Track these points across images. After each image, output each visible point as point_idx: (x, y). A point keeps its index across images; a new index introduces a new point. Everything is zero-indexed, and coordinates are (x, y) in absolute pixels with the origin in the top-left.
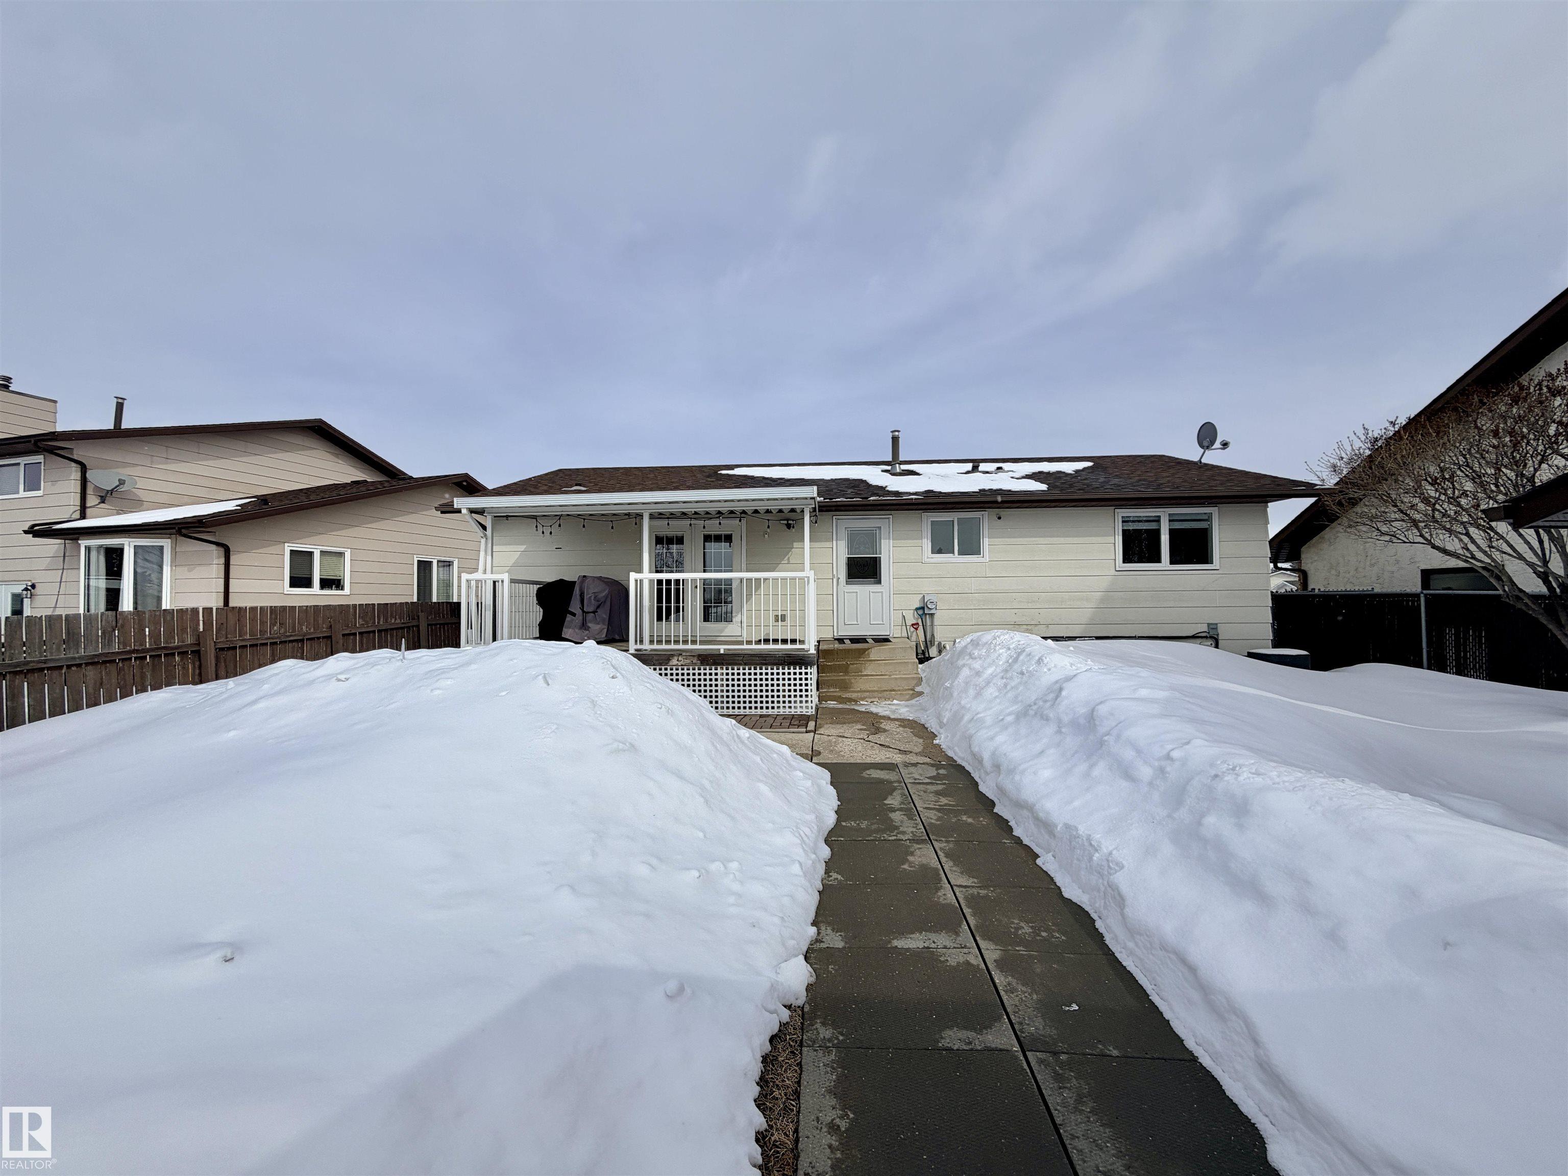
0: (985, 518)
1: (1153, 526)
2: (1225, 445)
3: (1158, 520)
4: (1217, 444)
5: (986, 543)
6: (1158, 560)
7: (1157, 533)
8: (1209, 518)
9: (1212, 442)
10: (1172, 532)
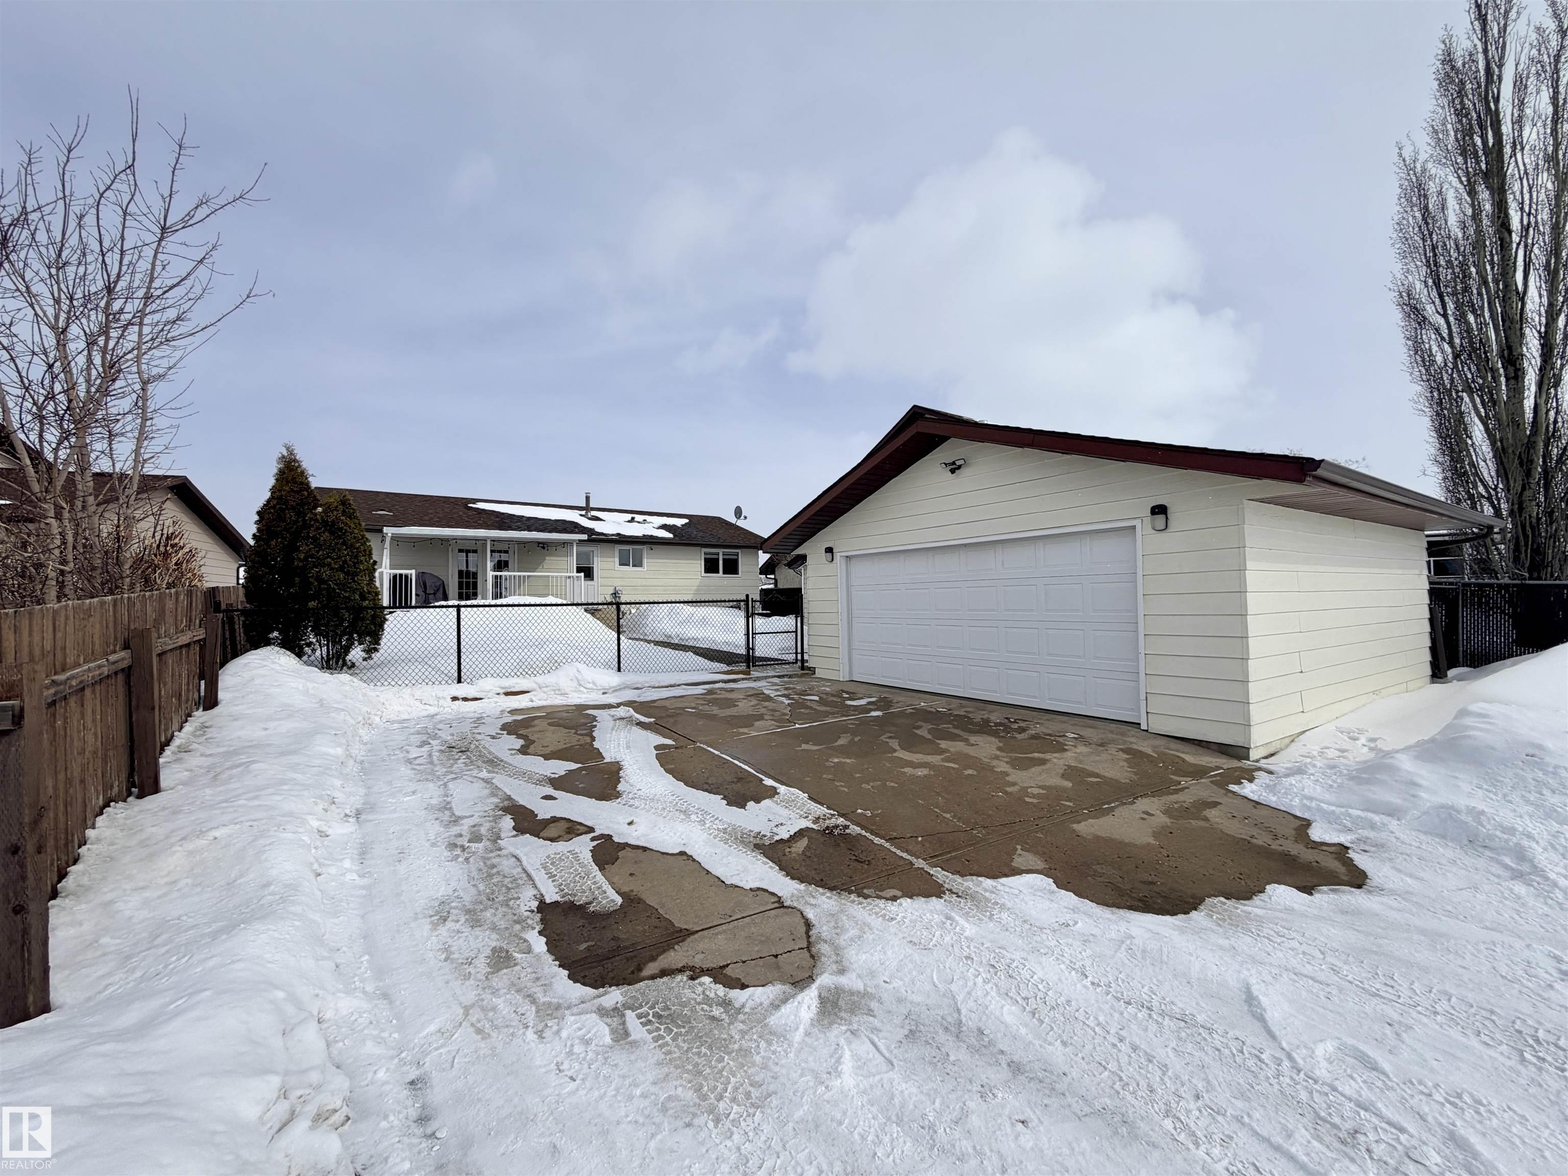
0: (645, 549)
1: (716, 557)
2: (745, 518)
3: (718, 554)
4: (742, 517)
5: (645, 561)
6: (718, 572)
7: (718, 559)
8: (738, 555)
9: (740, 516)
10: (724, 560)
